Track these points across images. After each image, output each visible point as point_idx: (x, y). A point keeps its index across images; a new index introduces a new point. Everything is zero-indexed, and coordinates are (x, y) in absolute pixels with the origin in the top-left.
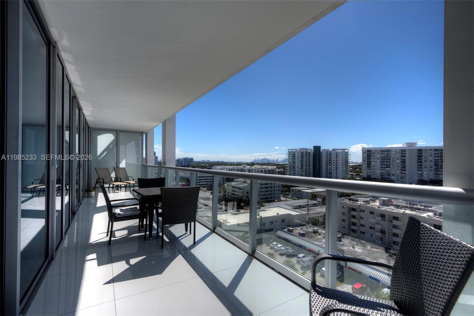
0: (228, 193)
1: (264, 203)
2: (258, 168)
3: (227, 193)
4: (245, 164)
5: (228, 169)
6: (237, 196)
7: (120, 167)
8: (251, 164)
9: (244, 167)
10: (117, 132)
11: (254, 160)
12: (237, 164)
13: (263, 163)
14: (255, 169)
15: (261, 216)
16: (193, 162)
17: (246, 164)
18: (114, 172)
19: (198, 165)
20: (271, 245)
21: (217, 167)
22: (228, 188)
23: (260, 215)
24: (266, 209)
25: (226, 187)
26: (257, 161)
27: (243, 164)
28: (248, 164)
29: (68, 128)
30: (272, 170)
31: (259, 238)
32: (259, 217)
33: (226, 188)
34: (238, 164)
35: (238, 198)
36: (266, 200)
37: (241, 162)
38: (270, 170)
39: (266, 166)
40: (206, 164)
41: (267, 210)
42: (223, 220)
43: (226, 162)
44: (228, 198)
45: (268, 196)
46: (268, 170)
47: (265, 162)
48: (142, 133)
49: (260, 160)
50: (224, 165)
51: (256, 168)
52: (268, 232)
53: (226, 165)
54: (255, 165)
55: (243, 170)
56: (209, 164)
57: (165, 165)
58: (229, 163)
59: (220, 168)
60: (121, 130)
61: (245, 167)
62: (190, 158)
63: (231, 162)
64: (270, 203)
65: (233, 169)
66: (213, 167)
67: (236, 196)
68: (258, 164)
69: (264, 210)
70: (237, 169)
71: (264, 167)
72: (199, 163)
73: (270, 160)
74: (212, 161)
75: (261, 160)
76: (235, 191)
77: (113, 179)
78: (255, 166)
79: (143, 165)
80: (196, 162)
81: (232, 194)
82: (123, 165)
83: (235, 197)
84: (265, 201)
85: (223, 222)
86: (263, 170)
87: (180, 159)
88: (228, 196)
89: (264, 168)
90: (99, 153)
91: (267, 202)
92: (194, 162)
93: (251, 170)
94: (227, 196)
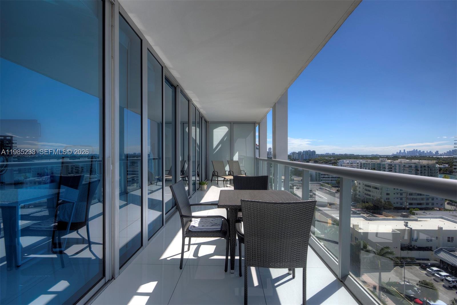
0: (359, 192)
1: (416, 210)
2: (404, 163)
3: (357, 192)
4: (383, 157)
5: (359, 163)
6: (373, 197)
7: (234, 160)
8: (393, 158)
9: (382, 161)
10: (231, 124)
11: (397, 152)
12: (371, 157)
13: (412, 157)
14: (400, 164)
15: (411, 227)
16: (315, 155)
17: (386, 158)
18: (228, 165)
19: (321, 159)
20: (428, 269)
21: (345, 161)
22: (359, 186)
23: (409, 226)
24: (419, 219)
25: (356, 185)
26: (403, 154)
27: (381, 157)
28: (388, 157)
29: (194, 123)
30: (428, 167)
31: (407, 257)
32: (408, 228)
33: (356, 187)
34: (374, 157)
35: (373, 199)
36: (419, 206)
37: (377, 155)
38: (425, 166)
39: (418, 161)
40: (330, 158)
41: (420, 221)
42: (353, 225)
43: (356, 155)
44: (359, 199)
45: (422, 202)
46: (421, 167)
47: (415, 155)
48: (255, 123)
49: (406, 153)
50: (354, 159)
51: (401, 162)
52: (424, 251)
53: (357, 159)
54: (400, 158)
55: (381, 165)
56: (334, 157)
57: (276, 159)
58: (360, 157)
59: (348, 162)
60: (234, 122)
61: (384, 161)
62: (312, 151)
63: (364, 155)
64: (425, 212)
65: (367, 163)
66: (340, 160)
67: (371, 197)
68: (404, 157)
69: (417, 220)
70: (372, 163)
71: (413, 161)
72: (322, 156)
73: (424, 152)
74: (338, 154)
75: (409, 152)
76: (369, 191)
77: (227, 173)
78: (399, 160)
79: (255, 158)
80: (319, 155)
81: (365, 194)
82: (236, 158)
83: (370, 199)
84: (417, 208)
85: (353, 227)
86: (413, 165)
87: (301, 152)
88: (359, 195)
89: (414, 163)
90: (214, 146)
91: (421, 209)
92: (317, 155)
93: (393, 165)
94: (357, 196)
